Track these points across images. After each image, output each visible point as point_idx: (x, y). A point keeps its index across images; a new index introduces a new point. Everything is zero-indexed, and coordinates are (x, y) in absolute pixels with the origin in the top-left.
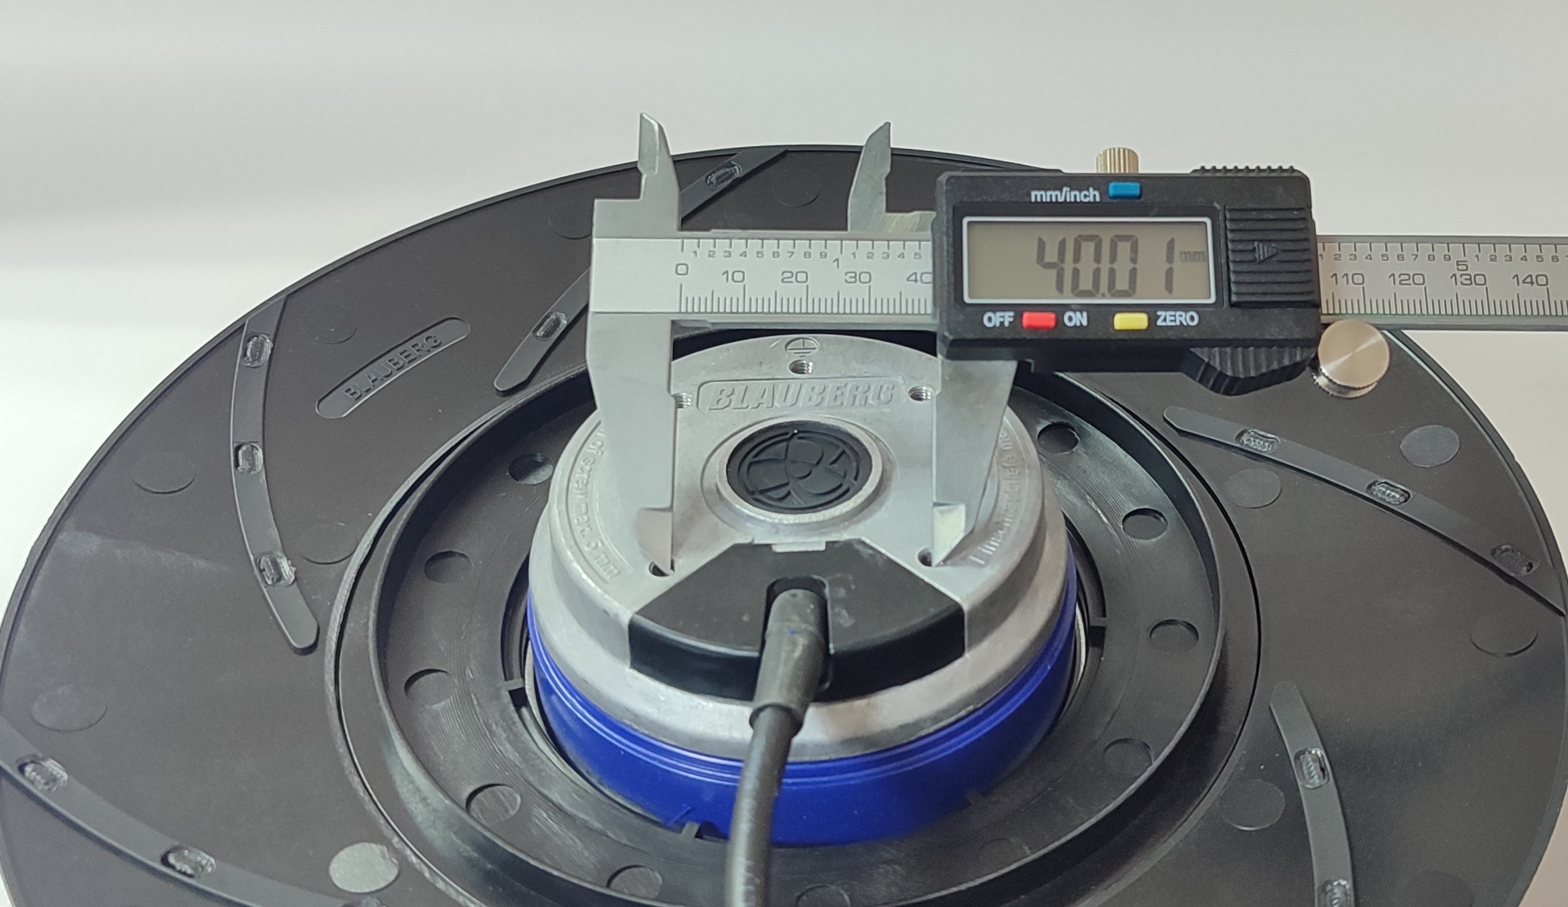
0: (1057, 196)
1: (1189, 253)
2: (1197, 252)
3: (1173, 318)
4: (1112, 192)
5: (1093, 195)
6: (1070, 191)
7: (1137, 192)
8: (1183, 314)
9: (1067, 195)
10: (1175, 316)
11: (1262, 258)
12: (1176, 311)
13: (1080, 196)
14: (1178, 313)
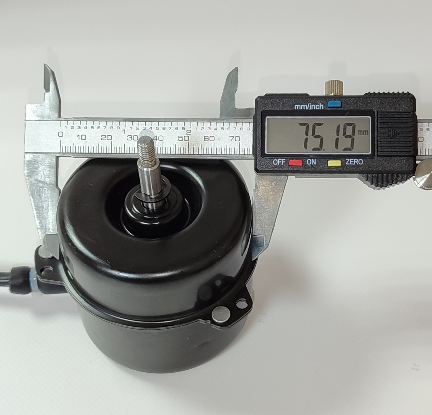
0: (305, 107)
1: (362, 131)
2: (365, 131)
3: (353, 162)
4: (329, 106)
5: (320, 106)
6: (311, 105)
7: (340, 106)
8: (357, 160)
9: (310, 107)
10: (353, 160)
11: (392, 136)
12: (354, 158)
13: (315, 107)
14: (355, 159)
